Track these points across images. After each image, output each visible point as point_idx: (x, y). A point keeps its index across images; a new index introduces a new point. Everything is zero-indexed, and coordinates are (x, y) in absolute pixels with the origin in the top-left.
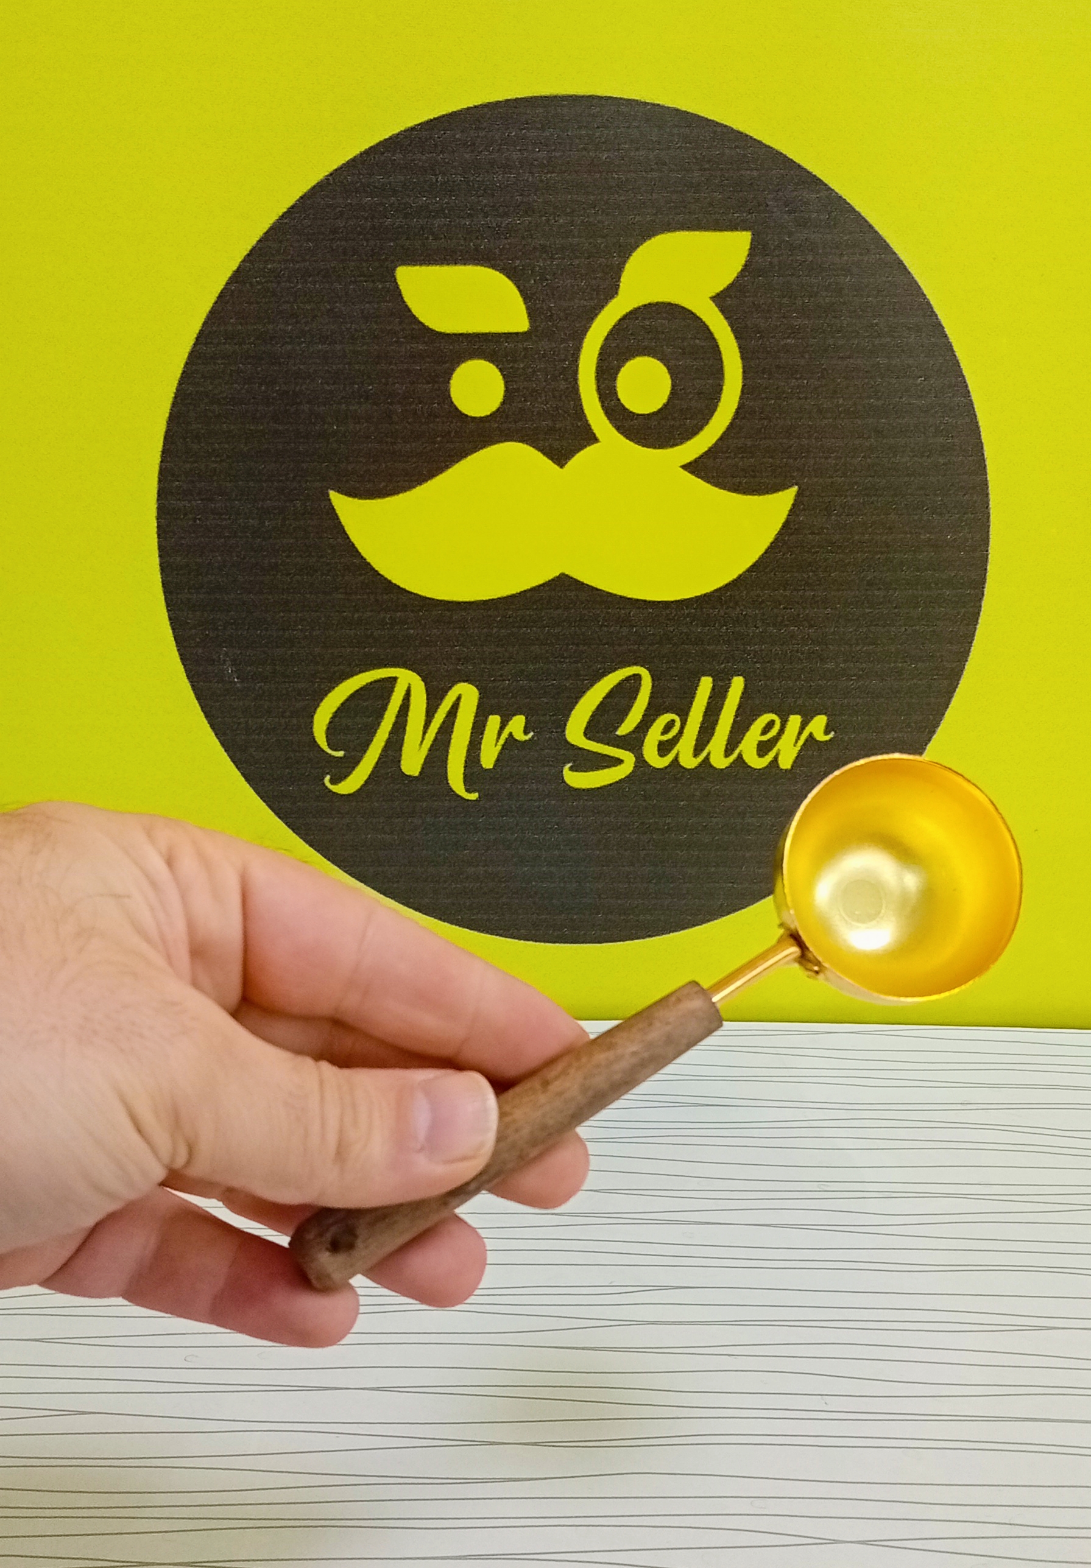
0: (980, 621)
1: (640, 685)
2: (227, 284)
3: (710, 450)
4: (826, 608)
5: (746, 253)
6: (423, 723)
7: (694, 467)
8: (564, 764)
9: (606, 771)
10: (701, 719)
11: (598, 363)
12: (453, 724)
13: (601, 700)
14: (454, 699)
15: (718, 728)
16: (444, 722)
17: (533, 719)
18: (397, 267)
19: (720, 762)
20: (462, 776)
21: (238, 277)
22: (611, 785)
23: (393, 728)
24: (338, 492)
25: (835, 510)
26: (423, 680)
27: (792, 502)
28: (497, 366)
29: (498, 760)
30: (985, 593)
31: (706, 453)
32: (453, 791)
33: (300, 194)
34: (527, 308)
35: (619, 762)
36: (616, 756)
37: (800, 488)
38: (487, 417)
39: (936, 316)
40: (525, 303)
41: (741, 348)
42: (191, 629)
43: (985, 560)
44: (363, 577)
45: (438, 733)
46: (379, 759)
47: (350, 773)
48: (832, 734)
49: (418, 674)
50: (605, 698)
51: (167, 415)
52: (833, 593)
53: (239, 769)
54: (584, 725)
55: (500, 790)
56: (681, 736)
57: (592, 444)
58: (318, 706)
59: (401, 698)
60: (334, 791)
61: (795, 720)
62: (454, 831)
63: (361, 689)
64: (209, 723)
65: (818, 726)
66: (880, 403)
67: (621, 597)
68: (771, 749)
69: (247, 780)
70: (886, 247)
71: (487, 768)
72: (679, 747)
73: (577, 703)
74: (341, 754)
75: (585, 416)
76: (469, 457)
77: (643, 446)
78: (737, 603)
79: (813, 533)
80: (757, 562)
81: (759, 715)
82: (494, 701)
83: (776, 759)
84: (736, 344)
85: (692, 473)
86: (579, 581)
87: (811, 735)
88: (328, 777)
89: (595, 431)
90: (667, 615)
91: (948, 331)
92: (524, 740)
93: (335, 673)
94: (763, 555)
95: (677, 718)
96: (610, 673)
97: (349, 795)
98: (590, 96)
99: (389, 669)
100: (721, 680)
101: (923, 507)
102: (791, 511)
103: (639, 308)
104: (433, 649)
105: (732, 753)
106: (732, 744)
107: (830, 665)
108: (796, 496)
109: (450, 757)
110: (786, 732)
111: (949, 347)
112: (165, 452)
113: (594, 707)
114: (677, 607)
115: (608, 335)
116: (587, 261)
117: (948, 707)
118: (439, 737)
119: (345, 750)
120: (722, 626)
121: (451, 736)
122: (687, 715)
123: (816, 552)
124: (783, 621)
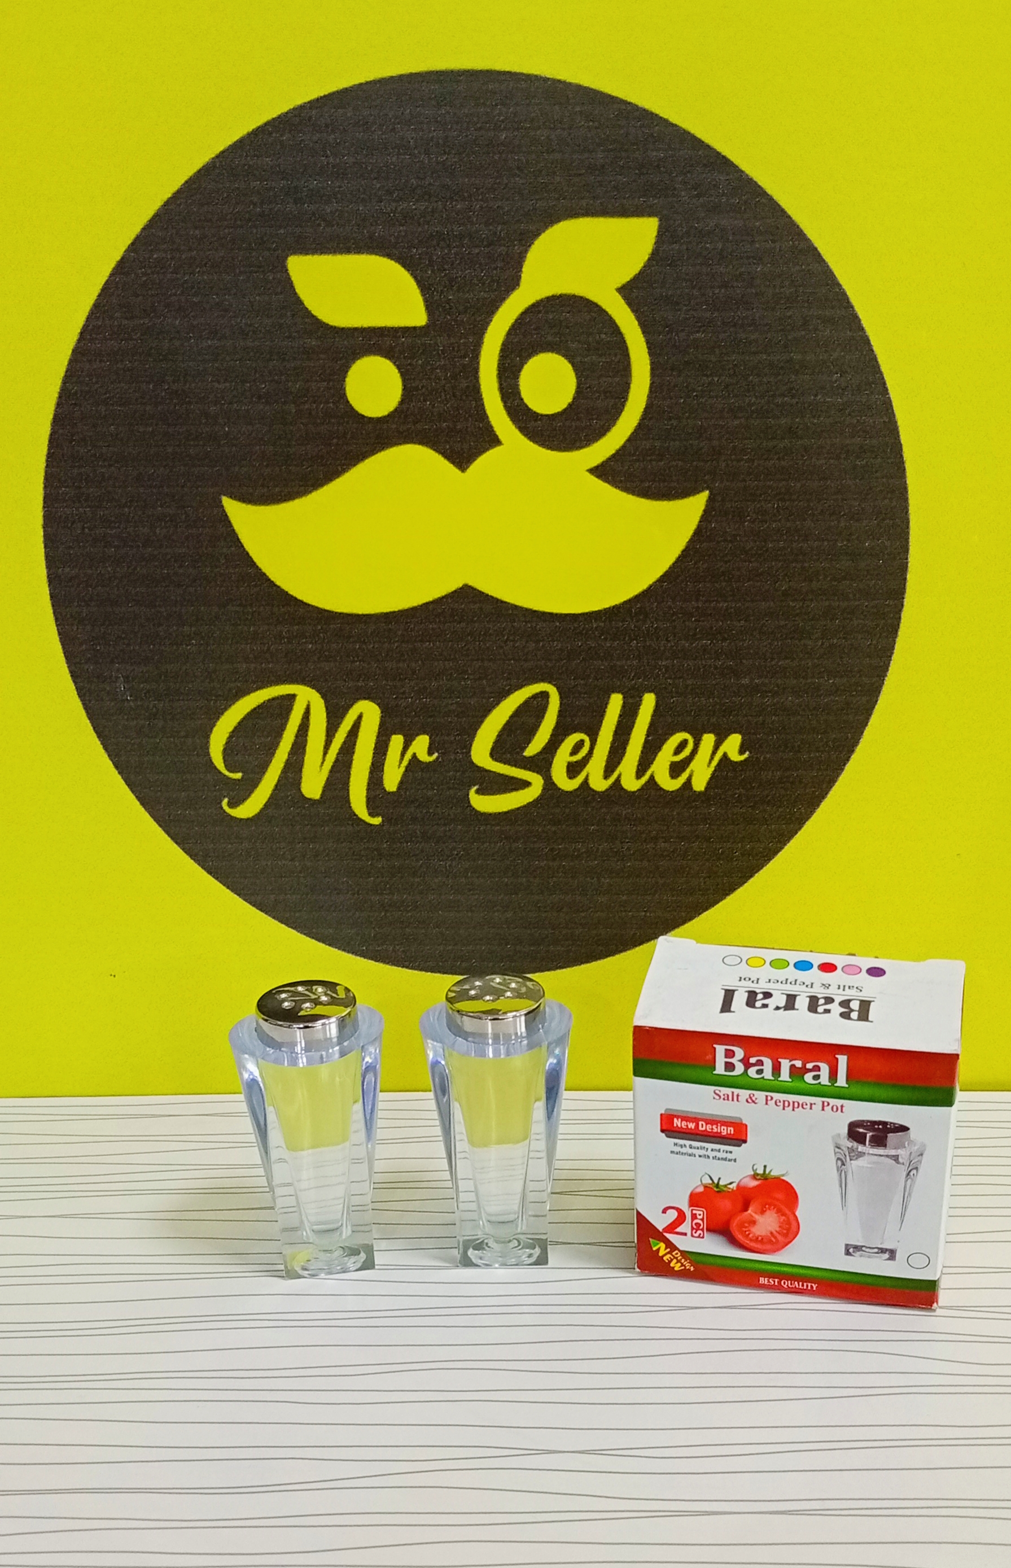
0: (900, 633)
1: (548, 702)
2: (112, 275)
3: (618, 452)
4: (739, 621)
5: (653, 241)
6: (323, 743)
7: (601, 471)
8: (470, 787)
9: (514, 794)
10: (611, 739)
11: (499, 360)
12: (355, 744)
13: (507, 718)
14: (355, 717)
15: (629, 749)
16: (345, 743)
17: (437, 739)
18: (287, 256)
19: (631, 784)
20: (364, 799)
21: (122, 268)
22: (518, 809)
23: (292, 748)
24: (231, 497)
25: (748, 516)
26: (322, 697)
27: (703, 508)
28: (394, 363)
29: (401, 783)
30: (905, 603)
31: (613, 456)
32: (355, 815)
33: (186, 178)
34: (426, 301)
35: (526, 784)
36: (524, 778)
37: (711, 493)
38: (385, 417)
39: (852, 307)
40: (423, 295)
41: (647, 342)
42: (81, 644)
43: (904, 568)
44: (258, 589)
45: (338, 754)
46: (279, 781)
47: (249, 796)
48: (746, 755)
49: (318, 691)
50: (511, 717)
51: (51, 417)
52: (747, 605)
53: (133, 792)
54: (490, 745)
55: (403, 815)
56: (591, 757)
57: (495, 446)
58: (214, 725)
59: (301, 717)
60: (232, 815)
61: (708, 740)
62: (358, 857)
63: (259, 707)
64: (102, 744)
65: (732, 746)
66: (794, 401)
67: (527, 610)
68: (684, 770)
69: (143, 804)
70: (799, 234)
71: (391, 790)
72: (589, 768)
73: (482, 722)
74: (238, 776)
75: (488, 417)
76: (367, 461)
77: (548, 449)
78: (646, 616)
79: (725, 540)
80: (667, 572)
81: (672, 734)
82: (397, 720)
83: (688, 783)
84: (643, 339)
85: (599, 477)
86: (483, 593)
87: (725, 755)
88: (226, 801)
89: (497, 433)
90: (575, 628)
91: (865, 323)
92: (428, 761)
93: (230, 690)
94: (673, 564)
95: (587, 739)
96: (516, 690)
97: (248, 819)
98: (487, 71)
99: (287, 686)
100: (631, 697)
101: (840, 513)
102: (702, 516)
103: (542, 300)
104: (332, 664)
105: (643, 775)
106: (644, 765)
107: (746, 681)
108: (707, 501)
109: (351, 779)
110: (699, 752)
111: (867, 341)
112: (50, 456)
113: (500, 727)
114: (585, 619)
115: (510, 330)
116: (487, 250)
117: (866, 725)
118: (340, 758)
119: (242, 772)
120: (632, 640)
121: (352, 757)
122: (597, 734)
123: (729, 561)
124: (695, 635)
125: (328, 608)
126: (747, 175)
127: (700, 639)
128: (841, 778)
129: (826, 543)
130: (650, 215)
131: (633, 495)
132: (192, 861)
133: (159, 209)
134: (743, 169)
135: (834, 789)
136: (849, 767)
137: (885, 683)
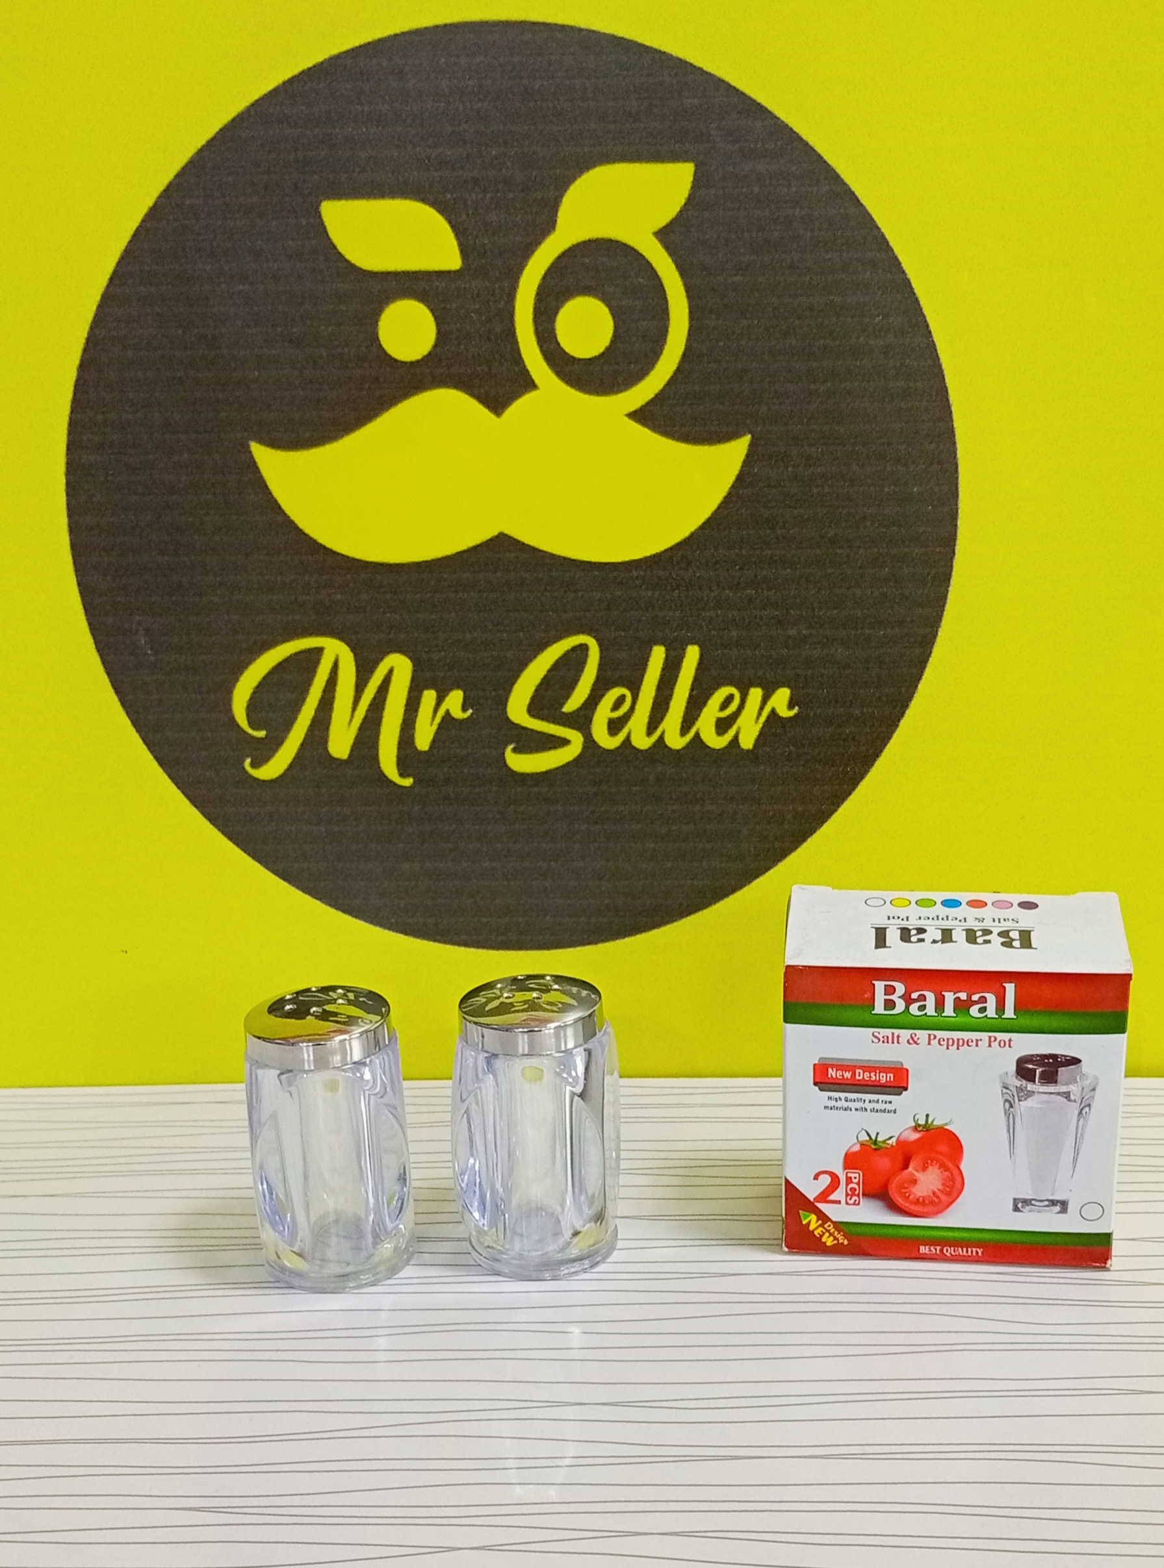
0: (953, 582)
1: (587, 656)
3: (656, 396)
4: (785, 569)
5: (689, 186)
6: (352, 700)
7: (641, 416)
8: (504, 748)
9: (552, 753)
10: (653, 694)
11: (535, 304)
12: (384, 700)
13: (545, 673)
14: (386, 672)
15: (673, 704)
16: (374, 699)
17: (472, 694)
18: (321, 202)
19: (676, 741)
20: (395, 759)
22: (557, 769)
23: (319, 705)
24: (260, 442)
25: (792, 460)
26: (352, 650)
27: (745, 452)
28: (428, 307)
29: (434, 741)
31: (652, 400)
32: (385, 776)
33: (220, 126)
34: (460, 245)
35: (564, 742)
36: (563, 735)
37: (753, 437)
38: (418, 361)
40: (458, 238)
41: (685, 286)
42: (101, 596)
43: (953, 515)
44: (287, 537)
45: (368, 711)
46: (305, 739)
47: (272, 756)
48: (796, 710)
49: (347, 644)
50: (549, 671)
52: (793, 552)
54: (527, 701)
55: (436, 775)
56: (633, 713)
57: (530, 391)
58: (237, 680)
59: (329, 671)
60: (255, 776)
61: (756, 694)
62: (387, 822)
63: (285, 661)
66: (837, 344)
67: (565, 558)
68: (731, 727)
70: (835, 178)
71: (423, 749)
72: (631, 724)
73: (518, 676)
74: (262, 734)
75: (523, 361)
76: (400, 405)
77: (585, 393)
78: (689, 563)
79: (769, 486)
80: (710, 518)
81: (716, 689)
82: (428, 675)
83: (735, 740)
84: (681, 282)
85: (638, 421)
86: (519, 542)
87: (773, 711)
88: (248, 761)
89: (534, 377)
90: (615, 578)
92: (462, 718)
93: (255, 643)
94: (716, 511)
95: (628, 694)
96: (555, 643)
97: (271, 781)
99: (315, 638)
100: (674, 650)
101: (886, 457)
102: (744, 461)
103: (579, 244)
104: (362, 616)
105: (689, 732)
106: (688, 722)
107: (792, 632)
108: (749, 445)
109: (382, 738)
110: (747, 708)
113: (537, 681)
114: (626, 568)
115: (546, 274)
116: (523, 194)
117: (920, 678)
118: (370, 715)
119: (266, 730)
120: (673, 590)
121: (382, 713)
122: (639, 689)
123: (773, 507)
124: (739, 584)
125: (357, 557)
126: (783, 122)
127: (744, 589)
128: (895, 736)
129: (872, 488)
130: (686, 160)
131: (672, 439)
132: (212, 826)
133: (192, 157)
134: (778, 116)
135: (889, 746)
136: (904, 723)
137: (939, 634)
